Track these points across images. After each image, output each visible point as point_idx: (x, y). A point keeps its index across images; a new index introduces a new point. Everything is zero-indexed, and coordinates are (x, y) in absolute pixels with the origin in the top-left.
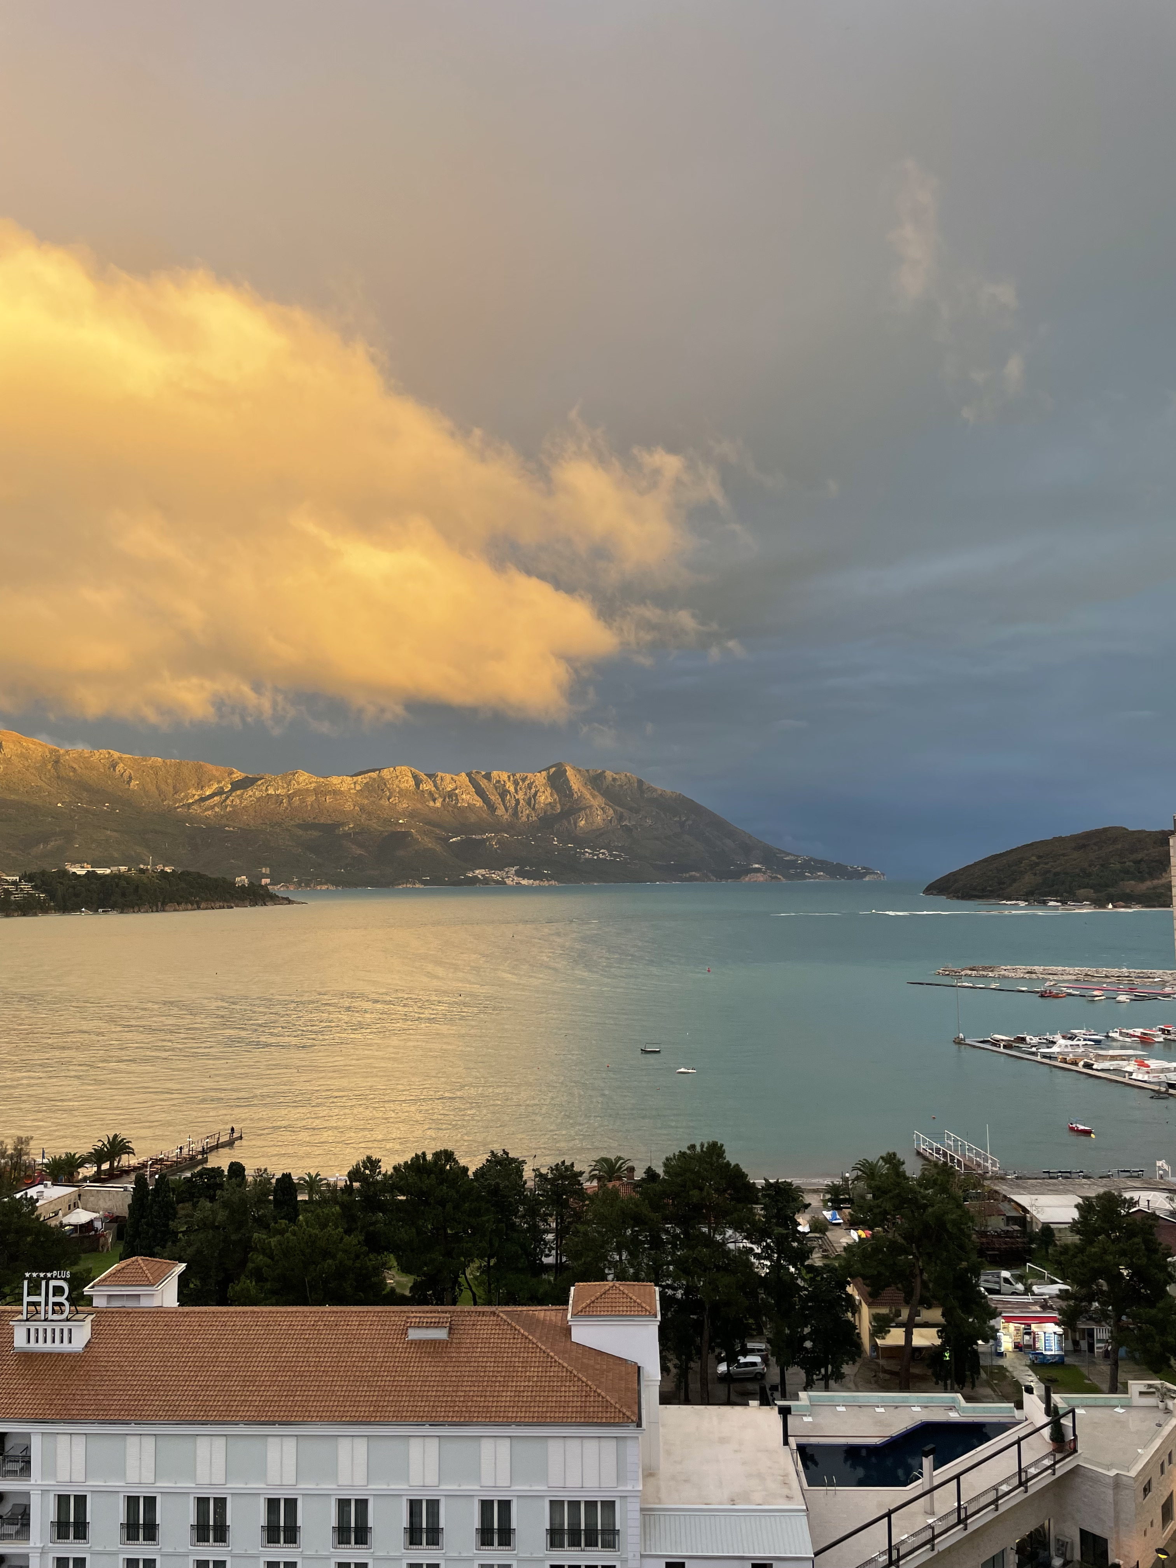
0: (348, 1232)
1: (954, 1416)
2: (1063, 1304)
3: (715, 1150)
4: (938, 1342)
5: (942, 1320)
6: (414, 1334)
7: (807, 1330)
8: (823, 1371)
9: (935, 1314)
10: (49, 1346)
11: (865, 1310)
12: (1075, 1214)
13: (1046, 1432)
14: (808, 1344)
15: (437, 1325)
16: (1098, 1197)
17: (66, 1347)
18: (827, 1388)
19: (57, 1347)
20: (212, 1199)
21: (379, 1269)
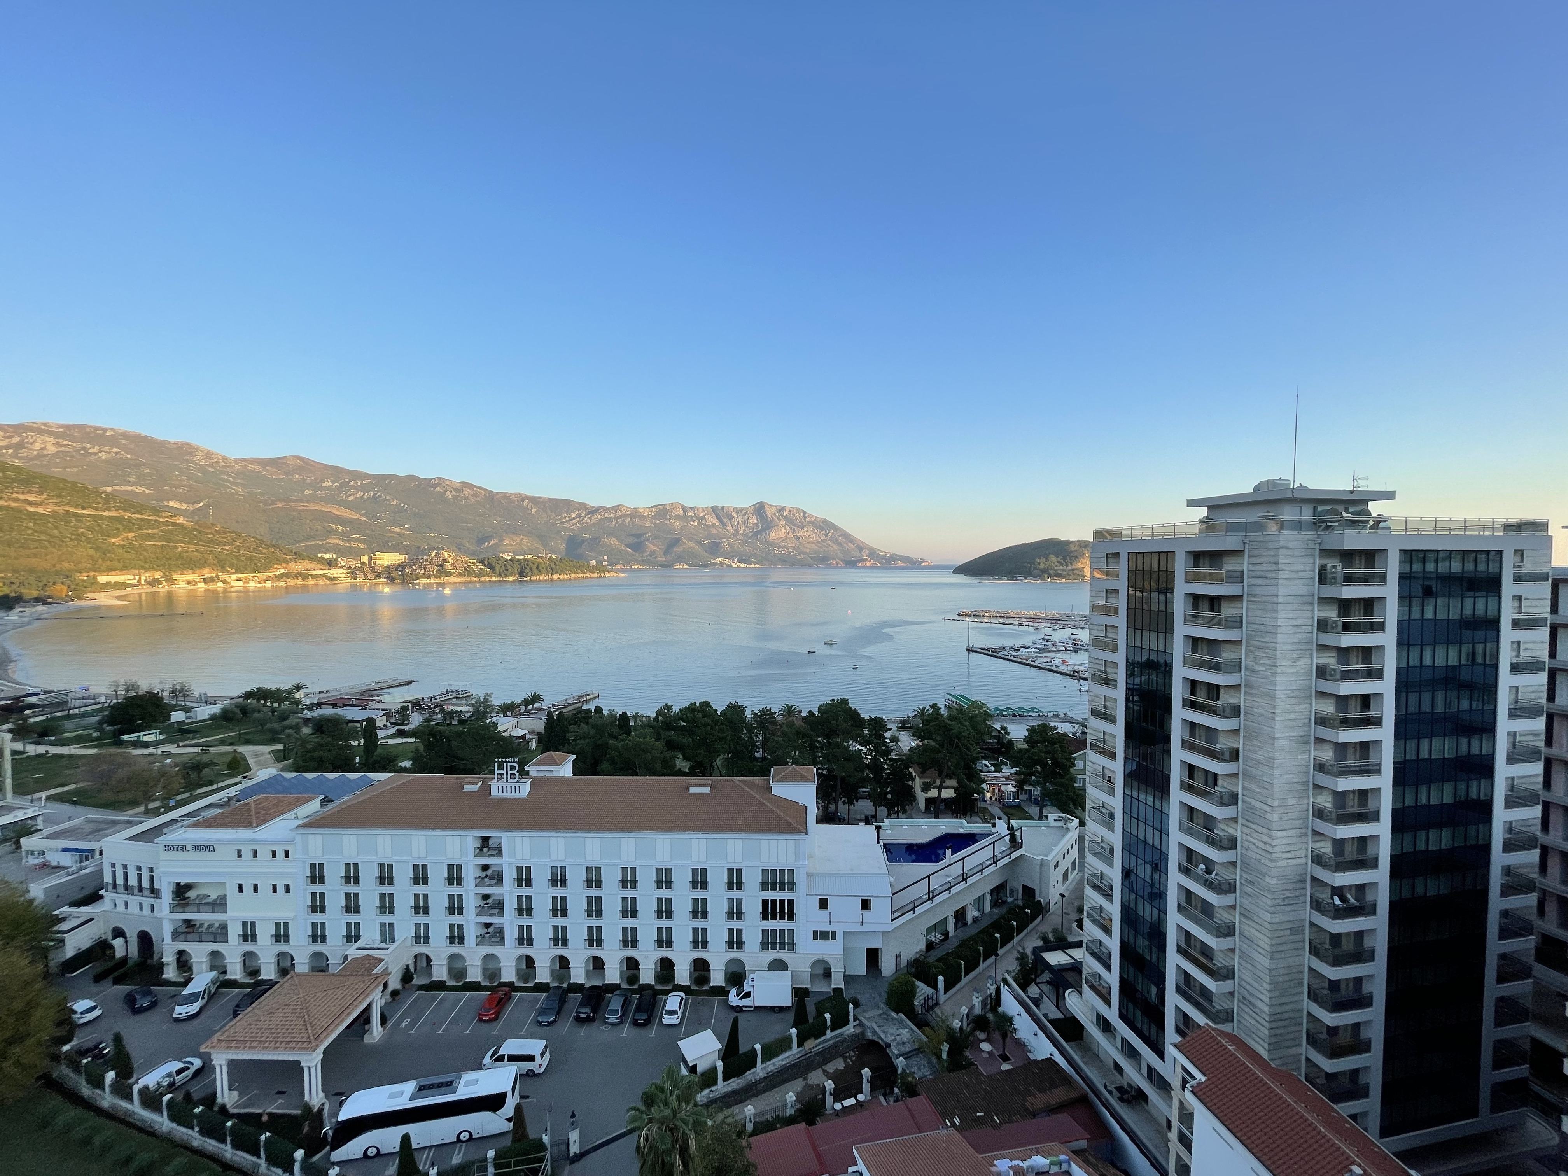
0: (657, 740)
1: (961, 831)
2: (1017, 777)
3: (844, 702)
4: (954, 795)
5: (957, 785)
6: (693, 790)
7: (889, 789)
8: (896, 809)
9: (953, 783)
10: (509, 795)
11: (918, 780)
12: (1027, 734)
13: (1007, 838)
14: (889, 796)
15: (704, 786)
16: (1038, 726)
17: (517, 795)
18: (898, 817)
19: (513, 795)
20: (587, 723)
21: (674, 758)
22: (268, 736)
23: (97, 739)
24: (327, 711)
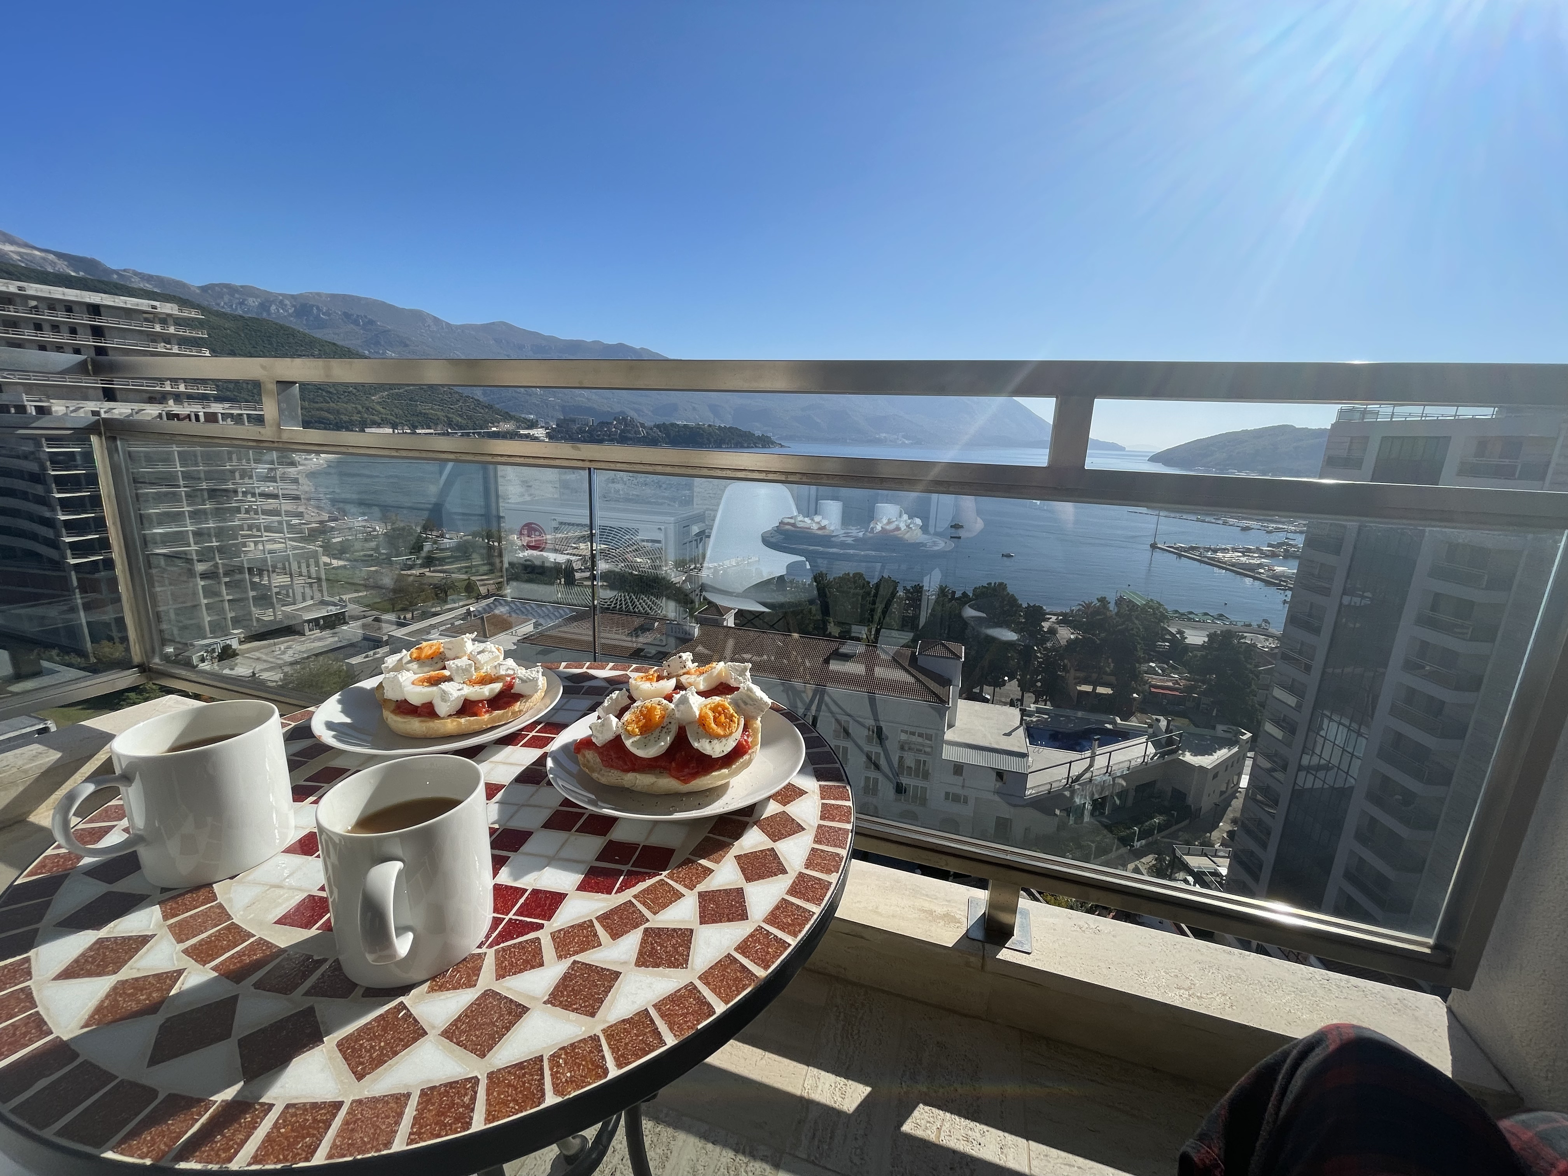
2: (1187, 683)
3: (1002, 586)
4: (1111, 692)
8: (1045, 697)
12: (1206, 640)
16: (1222, 633)
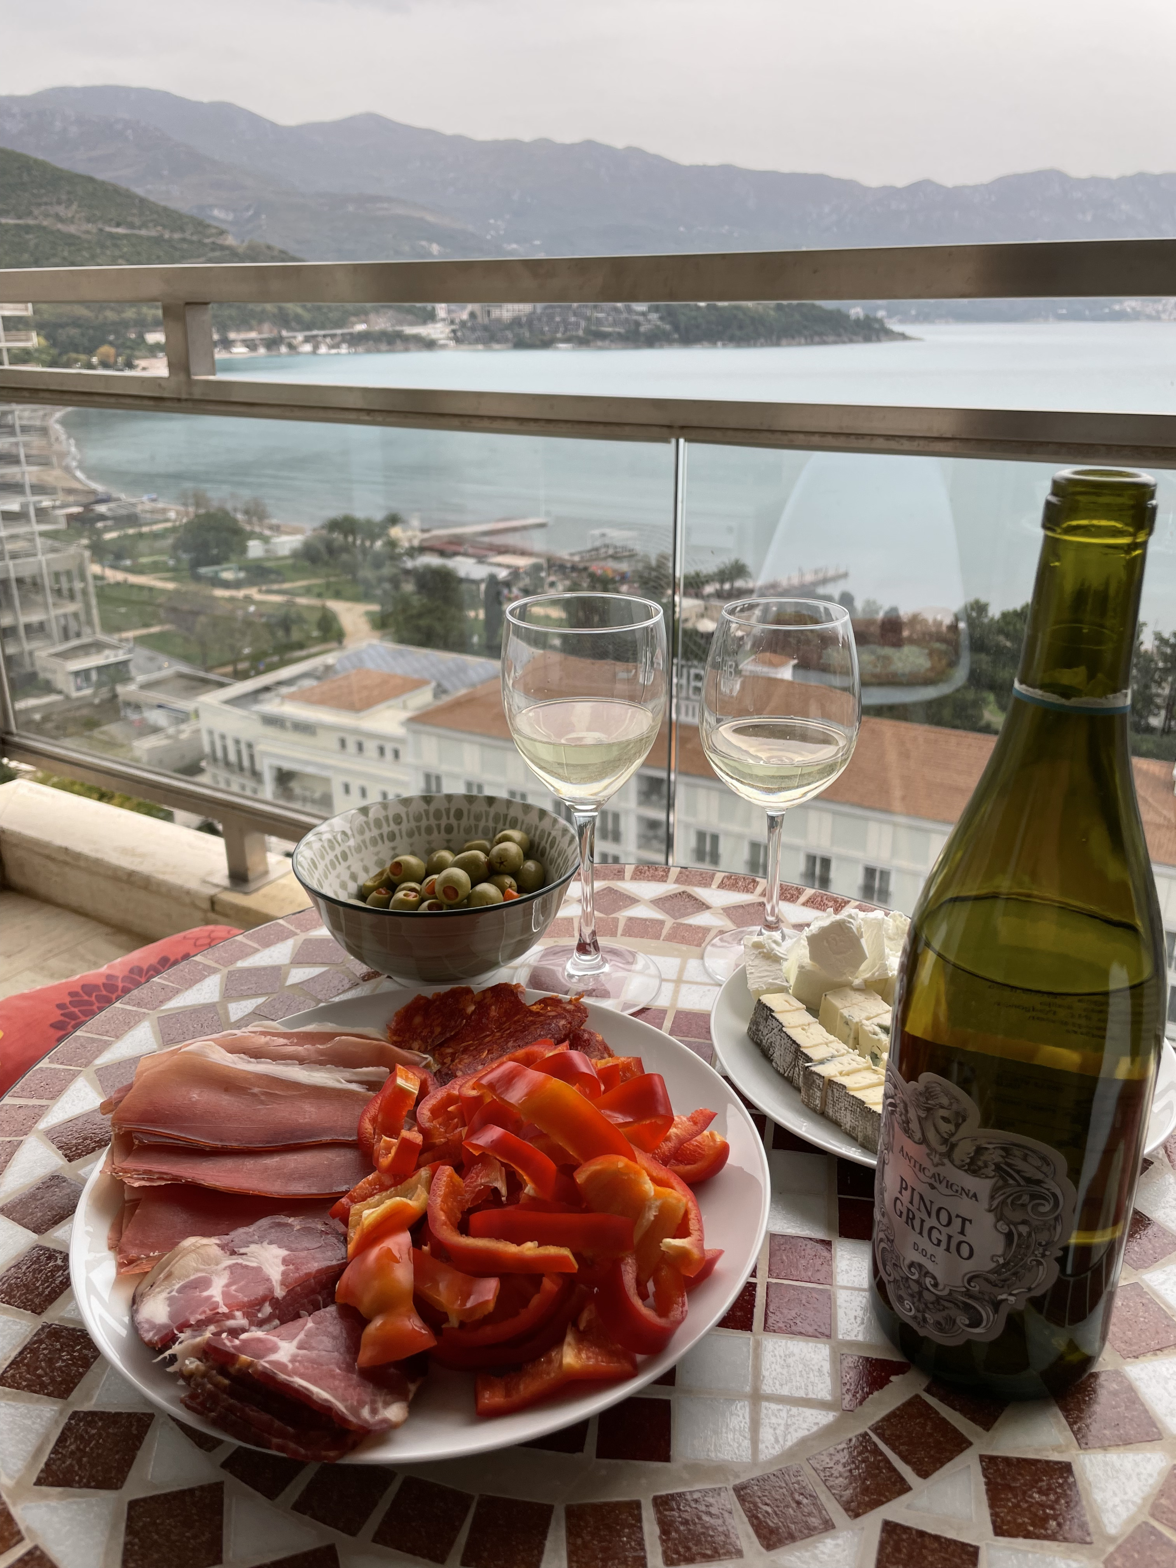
22: (361, 589)
23: (174, 570)
24: (433, 561)
